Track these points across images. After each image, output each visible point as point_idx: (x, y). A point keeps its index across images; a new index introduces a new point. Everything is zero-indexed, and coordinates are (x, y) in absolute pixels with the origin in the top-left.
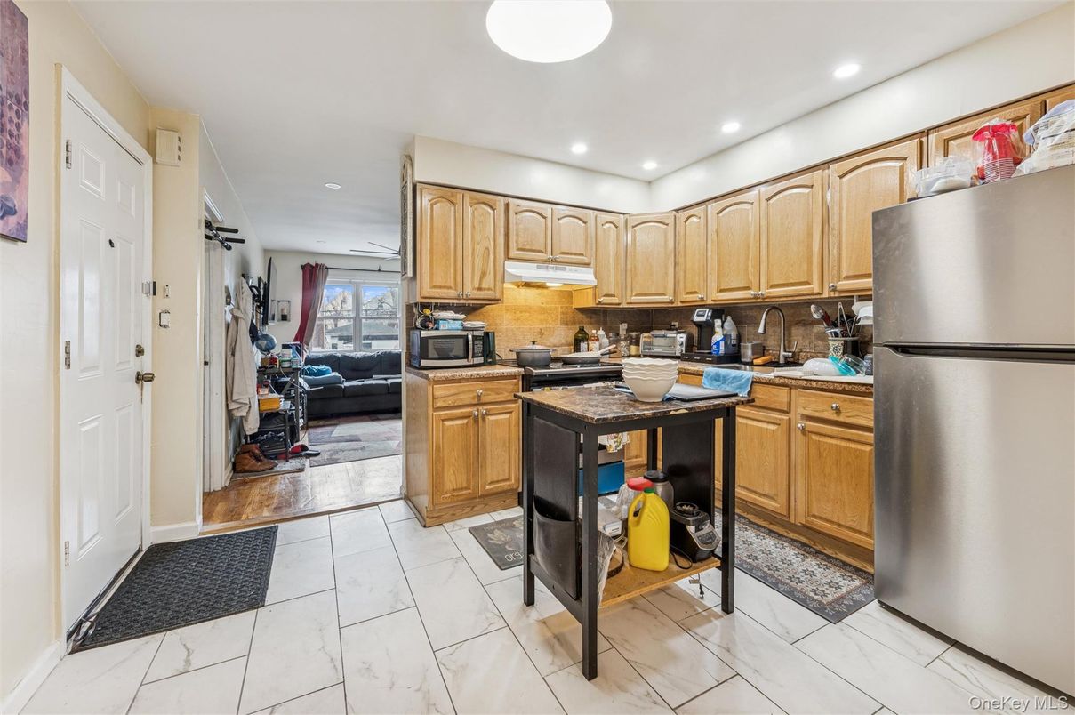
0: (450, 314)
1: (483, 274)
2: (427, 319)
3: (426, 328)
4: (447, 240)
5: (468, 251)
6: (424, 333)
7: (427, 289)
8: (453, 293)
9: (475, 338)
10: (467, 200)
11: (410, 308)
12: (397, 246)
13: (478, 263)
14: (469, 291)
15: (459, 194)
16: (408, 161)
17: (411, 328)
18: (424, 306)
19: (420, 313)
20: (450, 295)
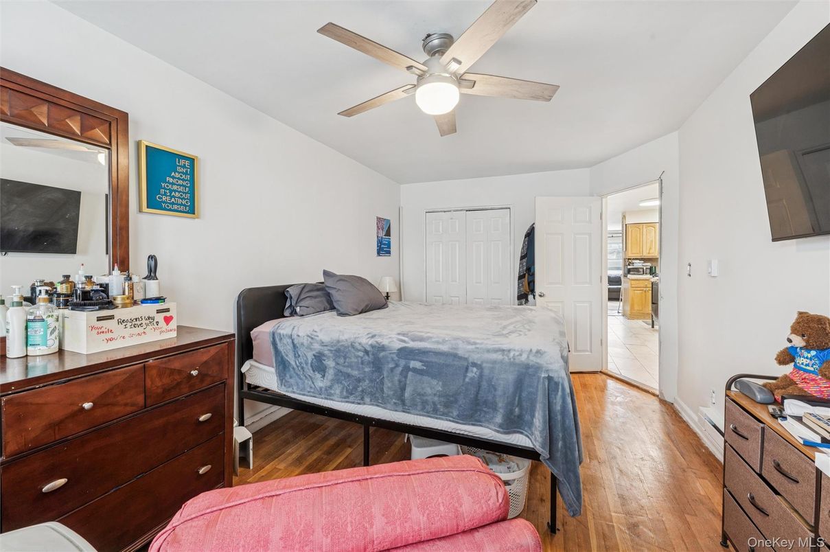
0: (638, 261)
1: (650, 249)
2: (630, 263)
3: (629, 265)
4: (637, 240)
5: (645, 241)
6: (629, 267)
7: (630, 255)
8: (639, 255)
9: (646, 268)
10: (644, 227)
11: (625, 259)
12: (621, 229)
13: (648, 245)
14: (645, 254)
15: (641, 225)
16: (624, 217)
17: (625, 265)
18: (629, 259)
19: (628, 261)
20: (638, 256)
